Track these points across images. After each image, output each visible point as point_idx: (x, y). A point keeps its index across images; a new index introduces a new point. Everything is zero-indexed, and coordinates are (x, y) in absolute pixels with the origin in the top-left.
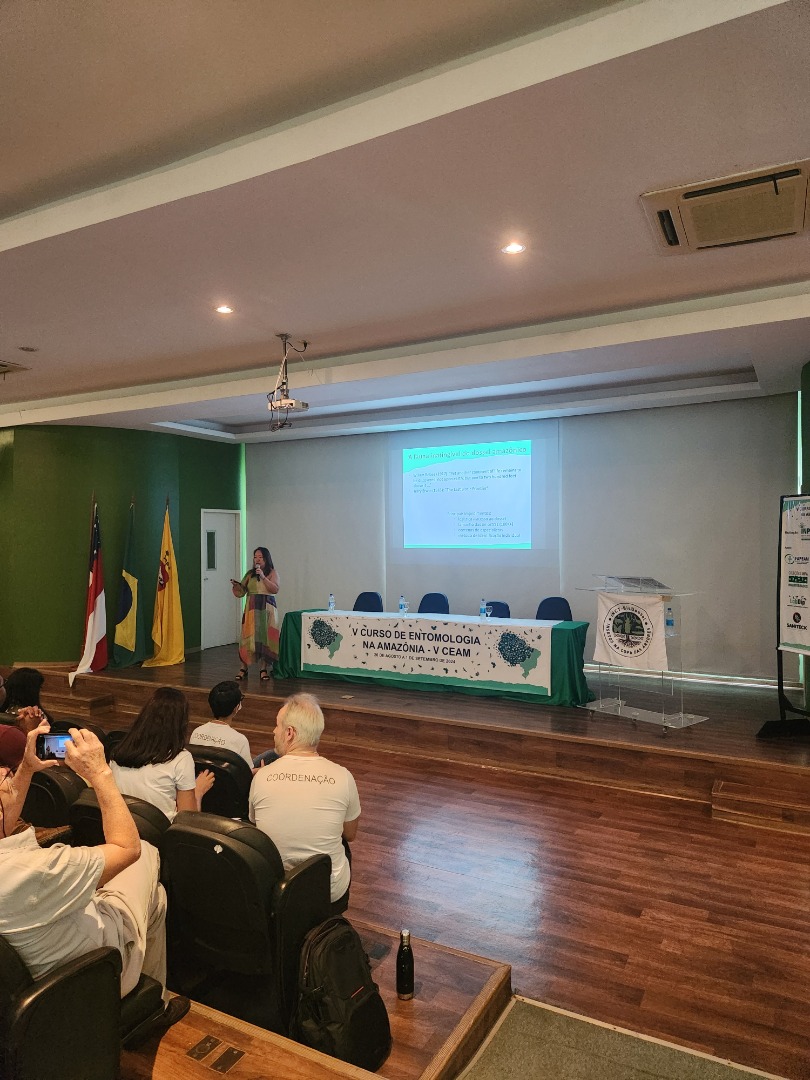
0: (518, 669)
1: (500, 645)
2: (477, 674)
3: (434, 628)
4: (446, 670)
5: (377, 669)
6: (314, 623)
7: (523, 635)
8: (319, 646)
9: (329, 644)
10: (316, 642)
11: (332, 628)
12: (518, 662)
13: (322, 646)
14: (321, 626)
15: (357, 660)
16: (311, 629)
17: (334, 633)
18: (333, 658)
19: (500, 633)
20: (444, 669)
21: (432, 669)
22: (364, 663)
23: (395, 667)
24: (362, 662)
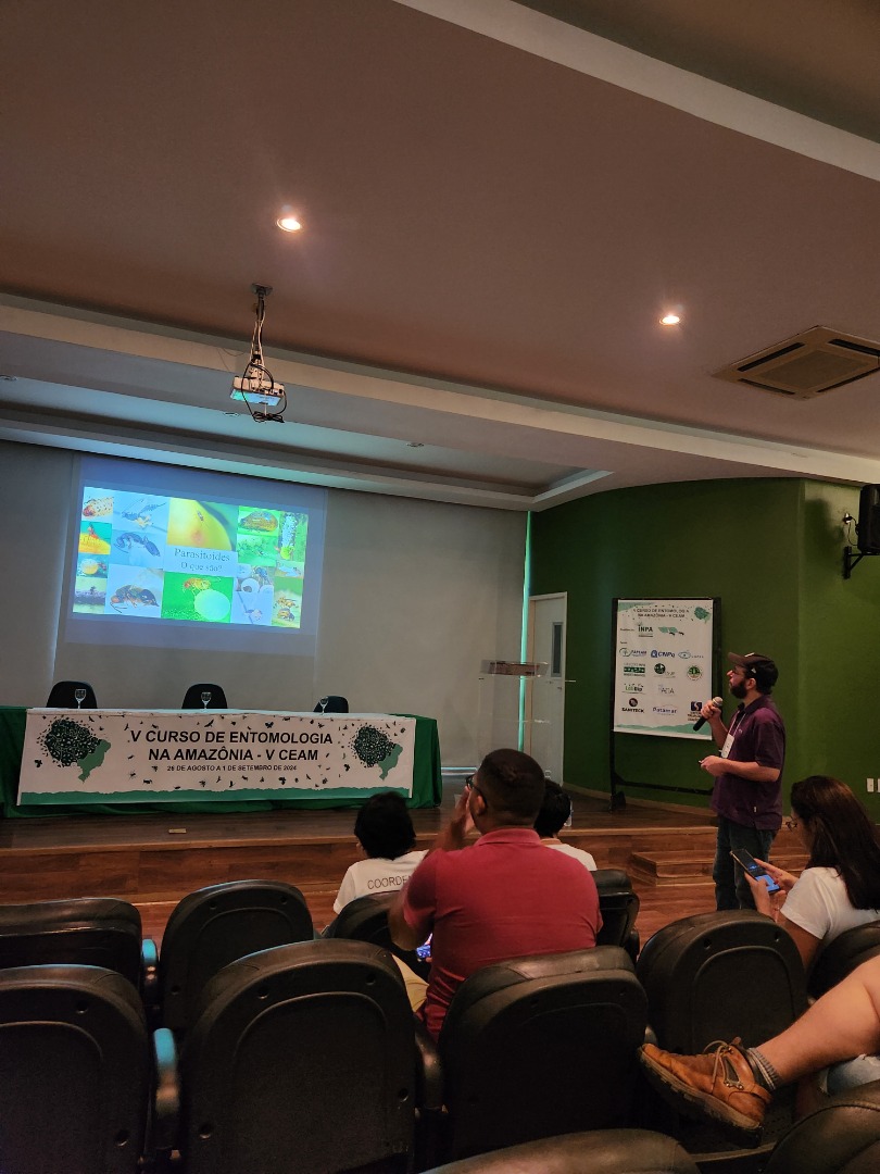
0: (377, 769)
1: (356, 742)
2: (324, 782)
3: (269, 725)
4: (283, 780)
5: (171, 789)
6: (53, 726)
7: (384, 728)
8: (60, 763)
9: (83, 757)
10: (54, 756)
11: (91, 732)
12: (377, 761)
13: (66, 762)
14: (68, 731)
15: (134, 779)
16: (45, 734)
17: (94, 740)
18: (87, 780)
19: (358, 727)
20: (281, 779)
21: (262, 780)
22: (148, 782)
23: (203, 783)
24: (145, 782)
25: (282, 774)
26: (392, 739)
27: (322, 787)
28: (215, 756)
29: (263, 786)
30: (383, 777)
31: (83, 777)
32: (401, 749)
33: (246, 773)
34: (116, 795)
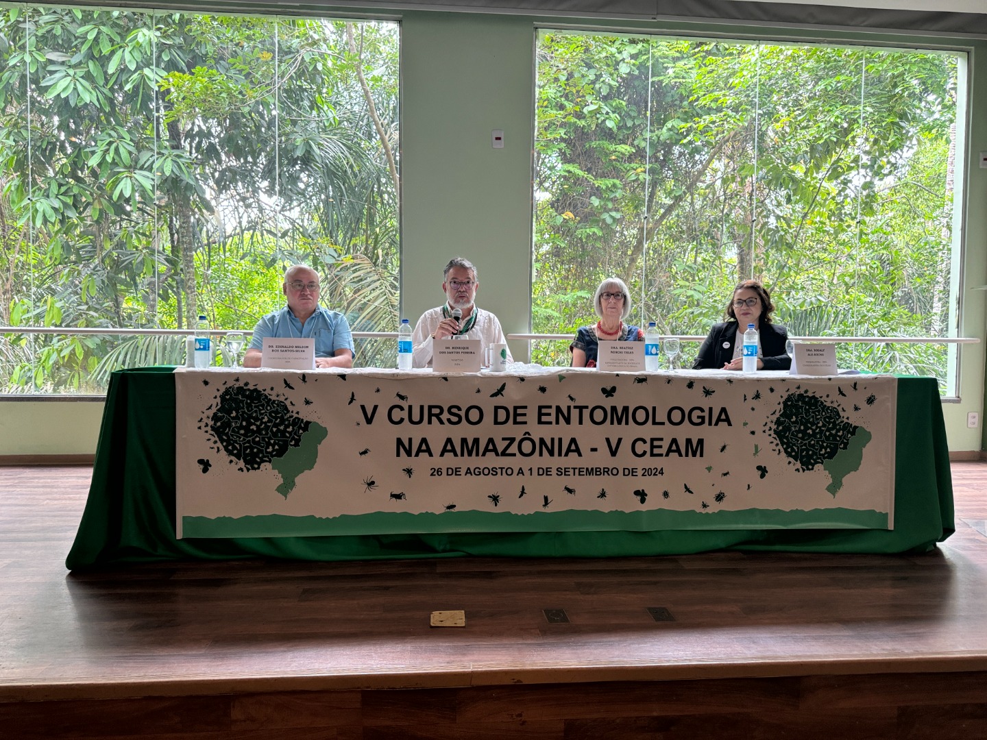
0: (820, 475)
1: (778, 422)
2: (720, 497)
3: (609, 392)
4: (641, 495)
5: (439, 510)
6: (222, 397)
7: (835, 396)
8: (241, 463)
9: (280, 453)
10: (230, 453)
11: (290, 408)
12: (820, 459)
13: (252, 461)
14: (249, 406)
15: (374, 491)
16: (211, 413)
17: (297, 422)
18: (293, 494)
19: (781, 394)
20: (637, 493)
21: (603, 495)
22: (398, 497)
23: (495, 499)
24: (393, 496)
25: (641, 483)
26: (851, 417)
27: (714, 507)
28: (514, 449)
29: (605, 506)
30: (834, 488)
31: (285, 489)
32: (868, 437)
33: (572, 481)
34: (345, 519)
